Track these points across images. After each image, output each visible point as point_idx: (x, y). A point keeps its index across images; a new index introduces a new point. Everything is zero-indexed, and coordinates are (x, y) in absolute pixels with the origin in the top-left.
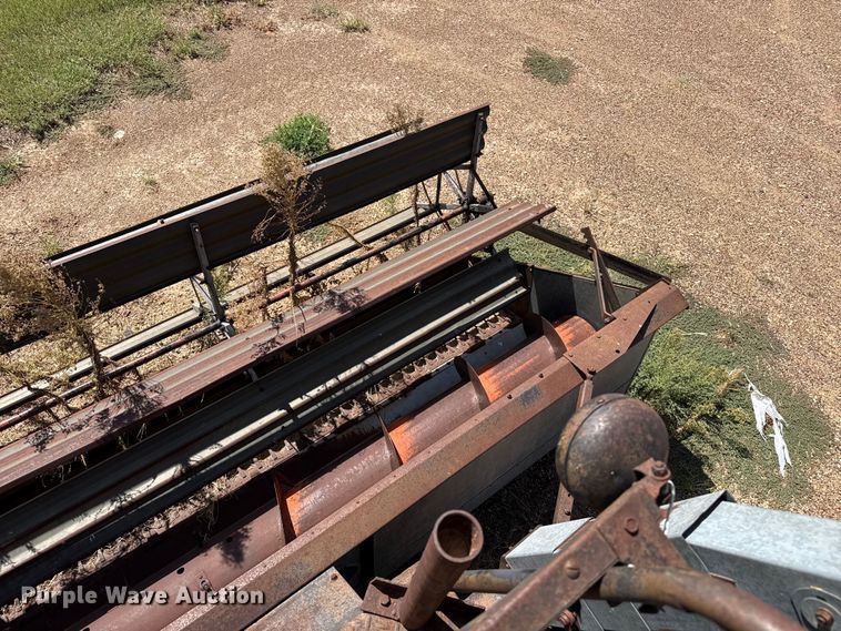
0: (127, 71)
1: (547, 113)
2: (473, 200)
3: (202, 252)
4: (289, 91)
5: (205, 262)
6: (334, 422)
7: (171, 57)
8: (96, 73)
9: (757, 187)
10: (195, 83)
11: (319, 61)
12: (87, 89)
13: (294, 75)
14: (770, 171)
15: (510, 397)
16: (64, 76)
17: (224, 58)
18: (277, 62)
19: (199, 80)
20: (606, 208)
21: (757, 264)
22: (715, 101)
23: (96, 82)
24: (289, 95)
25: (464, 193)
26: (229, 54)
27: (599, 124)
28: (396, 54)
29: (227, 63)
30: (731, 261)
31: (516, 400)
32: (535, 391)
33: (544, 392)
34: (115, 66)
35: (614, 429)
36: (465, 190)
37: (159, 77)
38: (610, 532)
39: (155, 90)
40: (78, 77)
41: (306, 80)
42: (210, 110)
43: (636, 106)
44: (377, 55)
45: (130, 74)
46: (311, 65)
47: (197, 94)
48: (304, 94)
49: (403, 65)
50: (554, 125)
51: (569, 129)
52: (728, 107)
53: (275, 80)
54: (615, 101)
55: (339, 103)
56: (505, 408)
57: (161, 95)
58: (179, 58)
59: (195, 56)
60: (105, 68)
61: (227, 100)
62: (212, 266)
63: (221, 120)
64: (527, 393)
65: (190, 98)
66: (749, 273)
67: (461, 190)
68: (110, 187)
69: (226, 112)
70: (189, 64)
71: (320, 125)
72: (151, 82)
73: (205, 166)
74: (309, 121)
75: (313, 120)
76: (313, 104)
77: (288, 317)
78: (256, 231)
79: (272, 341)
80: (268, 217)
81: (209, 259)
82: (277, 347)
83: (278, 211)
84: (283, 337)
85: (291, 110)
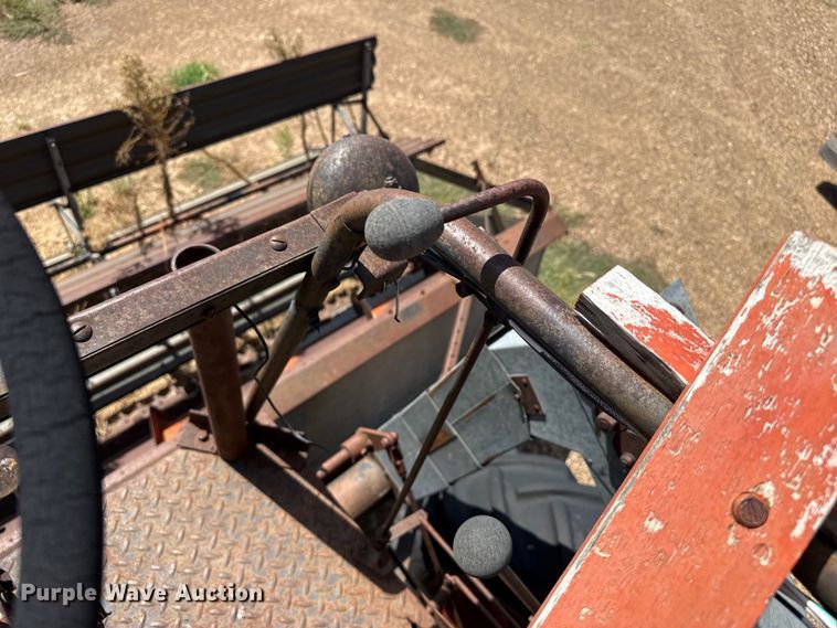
1: (453, 70)
4: (183, 39)
5: (66, 183)
9: (650, 145)
10: (77, 28)
14: (663, 131)
15: (391, 312)
19: (81, 25)
20: (509, 162)
21: (649, 214)
22: (615, 64)
27: (504, 82)
28: (298, 8)
29: (113, 9)
30: (626, 211)
35: (352, 152)
37: (35, 20)
38: (323, 218)
39: (31, 33)
42: (94, 56)
43: (540, 67)
44: (278, 7)
47: (79, 39)
48: (198, 43)
49: (306, 18)
50: (459, 81)
51: (474, 85)
52: (626, 71)
53: (167, 28)
54: (520, 61)
56: (387, 322)
57: (38, 39)
58: (59, 2)
62: (76, 187)
63: (105, 66)
65: (71, 42)
66: (641, 223)
70: (70, 8)
71: (216, 73)
72: (27, 25)
74: (202, 68)
75: (206, 68)
76: (208, 53)
77: (158, 243)
78: (120, 153)
79: (137, 265)
80: (134, 137)
81: (71, 181)
82: (140, 269)
83: (144, 131)
84: (149, 260)
85: (184, 59)
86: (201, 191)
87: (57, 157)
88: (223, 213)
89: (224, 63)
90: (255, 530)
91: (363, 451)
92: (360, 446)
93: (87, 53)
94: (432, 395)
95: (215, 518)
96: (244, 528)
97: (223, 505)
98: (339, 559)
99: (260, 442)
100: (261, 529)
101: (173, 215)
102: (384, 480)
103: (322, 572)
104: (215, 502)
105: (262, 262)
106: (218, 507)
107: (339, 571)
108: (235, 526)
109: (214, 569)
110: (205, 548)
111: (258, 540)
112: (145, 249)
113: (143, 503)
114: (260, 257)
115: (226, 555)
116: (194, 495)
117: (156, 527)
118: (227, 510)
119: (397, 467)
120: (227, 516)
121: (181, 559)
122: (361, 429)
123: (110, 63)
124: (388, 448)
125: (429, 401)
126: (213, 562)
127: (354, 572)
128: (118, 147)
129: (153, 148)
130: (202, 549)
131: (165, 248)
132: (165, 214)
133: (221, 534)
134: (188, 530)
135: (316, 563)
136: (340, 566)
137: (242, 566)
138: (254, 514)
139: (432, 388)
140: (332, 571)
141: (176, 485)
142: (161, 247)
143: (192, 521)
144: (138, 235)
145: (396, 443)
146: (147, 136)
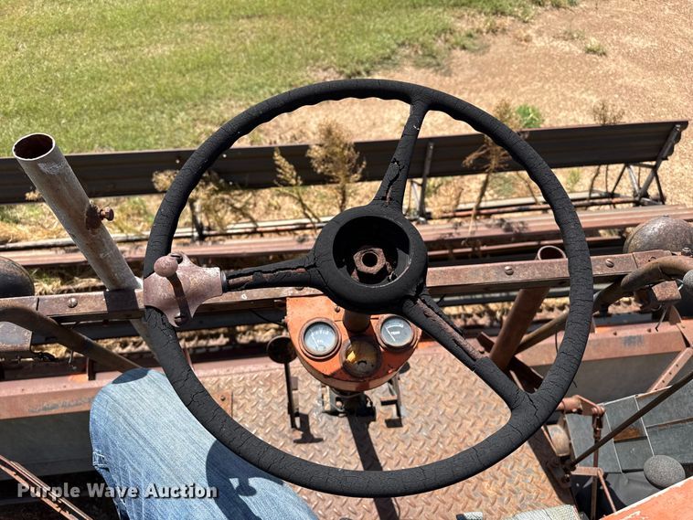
0: (415, 49)
2: (647, 196)
3: (428, 163)
4: (523, 86)
5: (427, 171)
6: (465, 321)
7: (447, 45)
8: (395, 46)
10: (458, 66)
11: (556, 70)
12: (387, 56)
13: (531, 76)
15: (615, 334)
16: (376, 44)
17: (484, 53)
18: (522, 65)
19: (460, 65)
23: (393, 52)
24: (522, 90)
25: (640, 188)
26: (488, 52)
28: (623, 77)
29: (484, 58)
31: (620, 338)
32: (640, 339)
33: (647, 343)
34: (409, 44)
36: (641, 186)
37: (434, 57)
39: (428, 66)
40: (384, 46)
41: (539, 81)
42: (461, 87)
44: (606, 75)
45: (416, 52)
46: (548, 72)
47: (455, 74)
48: (534, 91)
49: (626, 87)
53: (516, 76)
55: (558, 103)
56: (609, 340)
57: (431, 70)
58: (453, 47)
59: (464, 48)
60: (403, 44)
61: (475, 83)
62: (430, 176)
64: (631, 337)
65: (450, 75)
67: (639, 185)
68: (378, 122)
69: (471, 91)
70: (458, 53)
71: (538, 115)
72: (428, 60)
73: (443, 123)
74: (530, 110)
75: (533, 111)
76: (538, 100)
77: (466, 225)
78: (468, 159)
79: (451, 234)
80: (482, 150)
81: (430, 170)
82: (451, 238)
83: (488, 149)
84: (458, 234)
85: (519, 100)
86: (496, 196)
87: (430, 154)
88: (515, 218)
89: (547, 110)
90: (493, 417)
91: (574, 410)
92: (574, 406)
93: (457, 84)
94: (638, 399)
95: (473, 399)
96: (487, 413)
97: (480, 394)
98: (538, 463)
99: (513, 370)
100: (497, 419)
101: (479, 209)
102: (567, 446)
103: (524, 464)
104: (476, 389)
105: (598, 270)
106: (477, 393)
107: (534, 469)
108: (483, 409)
109: (464, 425)
110: (463, 411)
111: (492, 424)
112: (457, 226)
113: (438, 369)
114: (598, 267)
115: (472, 421)
116: (466, 380)
117: (441, 385)
118: (481, 398)
119: (595, 431)
120: (480, 401)
121: (448, 409)
122: (578, 396)
123: (469, 94)
124: (594, 415)
125: (635, 401)
126: (464, 421)
127: (544, 475)
128: (468, 155)
129: (489, 162)
130: (461, 410)
131: (470, 230)
132: (472, 206)
133: (474, 409)
134: (457, 396)
135: (523, 456)
136: (537, 467)
137: (479, 432)
138: (495, 408)
139: (640, 395)
140: (530, 466)
141: (457, 369)
142: (468, 228)
143: (460, 393)
144: (450, 214)
145: (602, 415)
146: (488, 153)
